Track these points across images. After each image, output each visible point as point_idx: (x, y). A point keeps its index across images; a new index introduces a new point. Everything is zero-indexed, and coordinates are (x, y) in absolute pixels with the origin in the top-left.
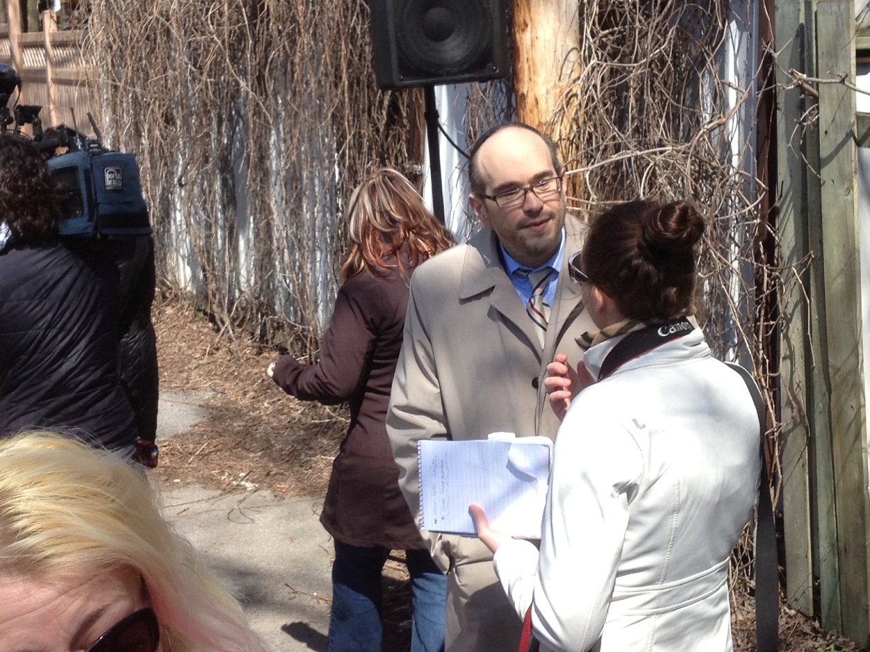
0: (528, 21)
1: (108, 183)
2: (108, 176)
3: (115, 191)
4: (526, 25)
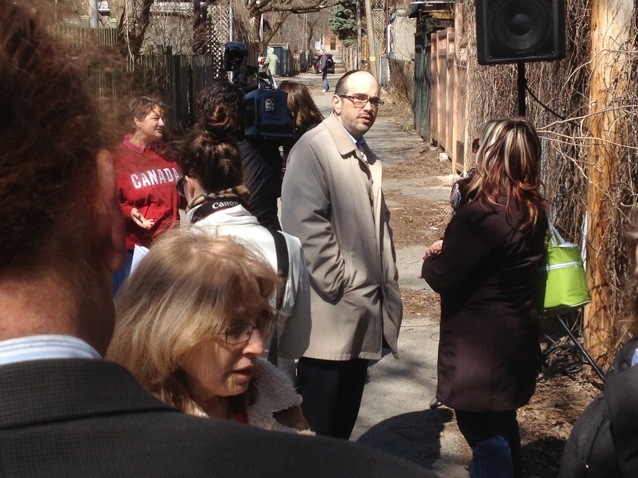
0: (597, 24)
1: (267, 107)
2: (267, 104)
4: (596, 26)
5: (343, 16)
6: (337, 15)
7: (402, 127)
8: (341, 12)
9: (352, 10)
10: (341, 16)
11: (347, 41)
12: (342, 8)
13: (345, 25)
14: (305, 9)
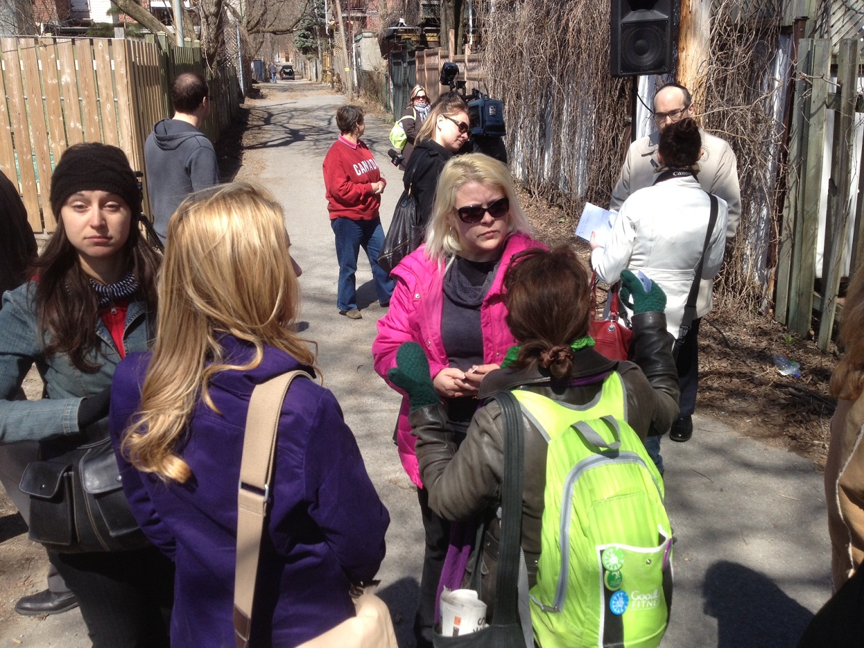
0: (685, 47)
1: (490, 112)
2: (490, 109)
3: (493, 116)
4: (684, 49)
5: (305, 36)
6: (300, 36)
7: (384, 120)
8: (303, 33)
9: (311, 33)
10: (303, 37)
11: (309, 56)
12: (303, 31)
13: (306, 44)
14: (282, 31)
